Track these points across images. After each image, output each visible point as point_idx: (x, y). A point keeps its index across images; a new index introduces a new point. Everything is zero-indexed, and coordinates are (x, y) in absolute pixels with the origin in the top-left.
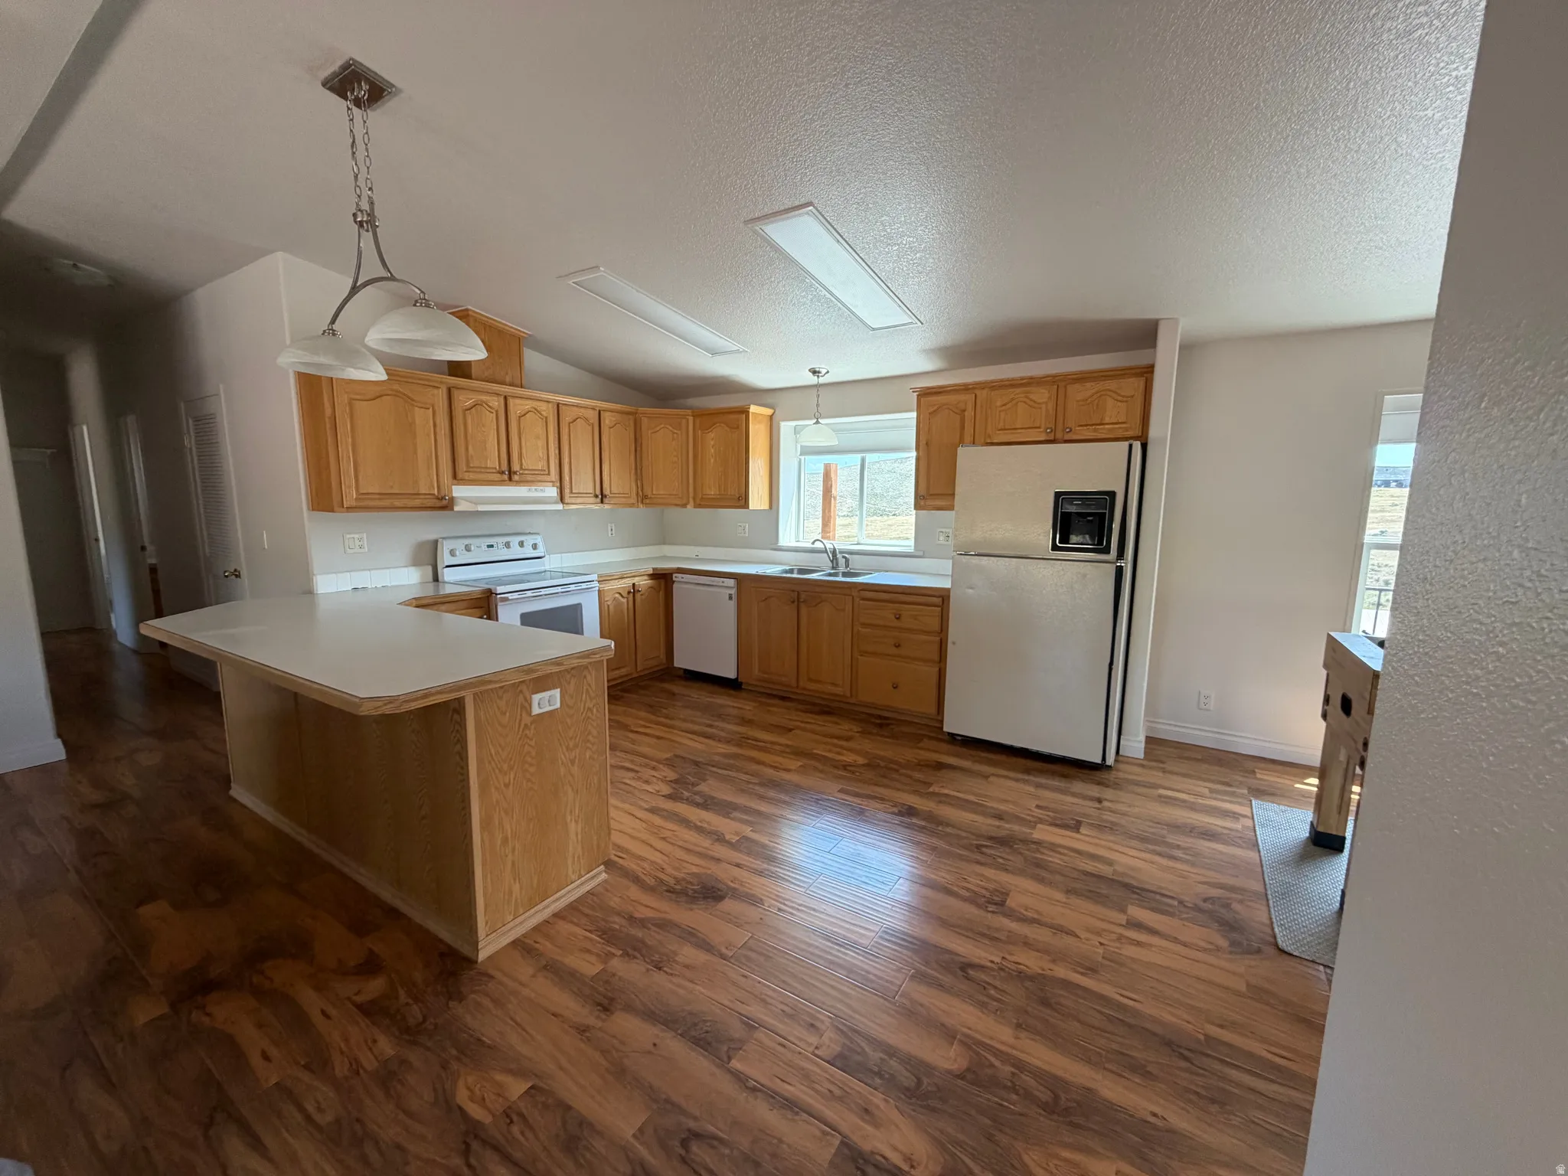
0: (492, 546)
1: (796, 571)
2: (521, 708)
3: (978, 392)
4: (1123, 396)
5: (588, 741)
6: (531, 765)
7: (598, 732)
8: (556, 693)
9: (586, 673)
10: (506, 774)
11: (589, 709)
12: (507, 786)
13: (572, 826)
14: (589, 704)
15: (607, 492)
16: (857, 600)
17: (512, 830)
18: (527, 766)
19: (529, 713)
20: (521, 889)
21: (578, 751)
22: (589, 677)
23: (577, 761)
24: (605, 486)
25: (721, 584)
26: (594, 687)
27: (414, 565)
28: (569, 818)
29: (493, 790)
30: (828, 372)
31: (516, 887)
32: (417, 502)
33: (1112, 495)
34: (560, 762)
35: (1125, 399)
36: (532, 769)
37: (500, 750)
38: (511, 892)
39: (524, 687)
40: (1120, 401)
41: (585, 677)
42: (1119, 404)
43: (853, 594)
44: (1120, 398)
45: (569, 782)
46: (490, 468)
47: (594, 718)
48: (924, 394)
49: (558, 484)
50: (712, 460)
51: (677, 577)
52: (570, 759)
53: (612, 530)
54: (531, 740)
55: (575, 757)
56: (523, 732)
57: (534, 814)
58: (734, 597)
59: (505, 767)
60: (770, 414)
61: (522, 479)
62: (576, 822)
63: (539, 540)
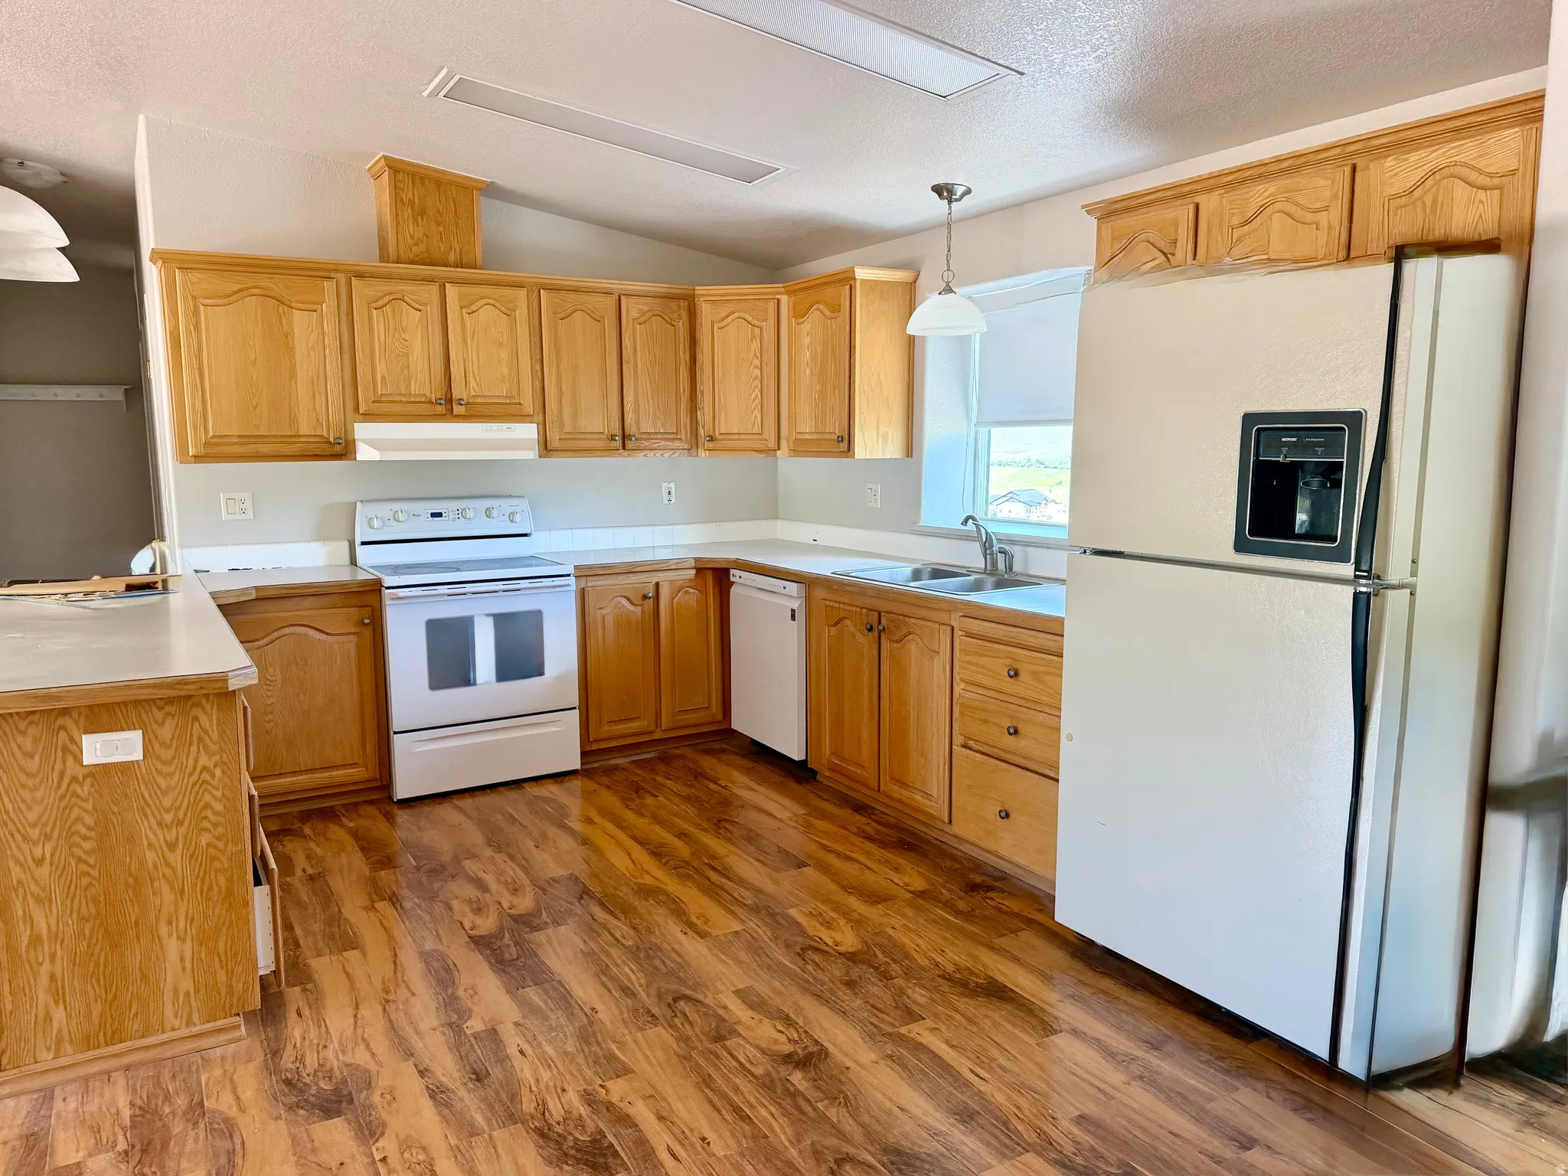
0: (440, 515)
1: (925, 575)
2: (64, 753)
3: (1200, 199)
4: (1491, 175)
5: (206, 818)
6: (86, 838)
7: (225, 807)
8: (136, 736)
9: (197, 711)
10: (35, 843)
11: (205, 768)
12: (40, 862)
13: (172, 947)
14: (204, 760)
15: (631, 429)
16: (958, 633)
17: (49, 930)
18: (76, 839)
19: (78, 759)
20: (69, 1017)
21: (182, 830)
22: (204, 720)
23: (180, 845)
24: (628, 421)
25: (782, 591)
26: (215, 736)
27: (318, 540)
28: (164, 930)
29: (12, 865)
30: (968, 192)
31: (59, 1015)
32: (294, 449)
33: (1355, 419)
34: (146, 843)
35: (1496, 181)
36: (88, 845)
37: (24, 809)
38: (48, 1018)
39: (67, 721)
40: (1485, 189)
41: (196, 719)
42: (1481, 194)
43: (954, 623)
44: (1483, 180)
45: (163, 875)
46: (416, 395)
47: (214, 783)
48: (1109, 212)
49: (541, 418)
50: (808, 372)
51: (736, 575)
52: (166, 842)
53: (669, 493)
54: (85, 800)
55: (177, 839)
56: (69, 786)
57: (93, 911)
58: (801, 616)
59: (35, 833)
60: (911, 279)
61: (471, 413)
62: (181, 939)
63: (523, 505)
